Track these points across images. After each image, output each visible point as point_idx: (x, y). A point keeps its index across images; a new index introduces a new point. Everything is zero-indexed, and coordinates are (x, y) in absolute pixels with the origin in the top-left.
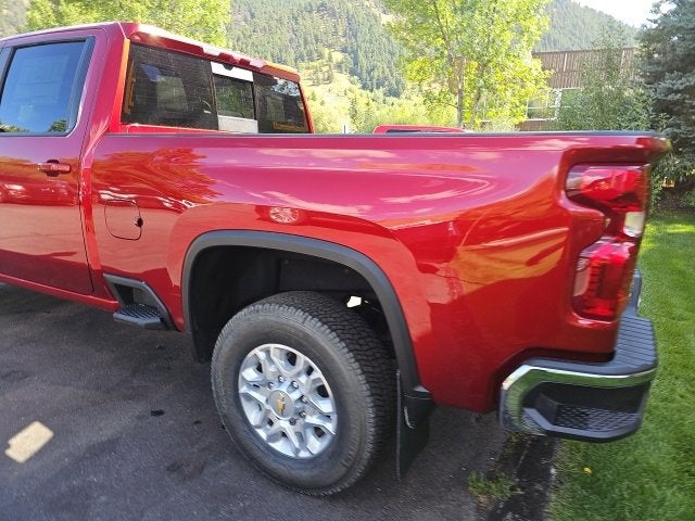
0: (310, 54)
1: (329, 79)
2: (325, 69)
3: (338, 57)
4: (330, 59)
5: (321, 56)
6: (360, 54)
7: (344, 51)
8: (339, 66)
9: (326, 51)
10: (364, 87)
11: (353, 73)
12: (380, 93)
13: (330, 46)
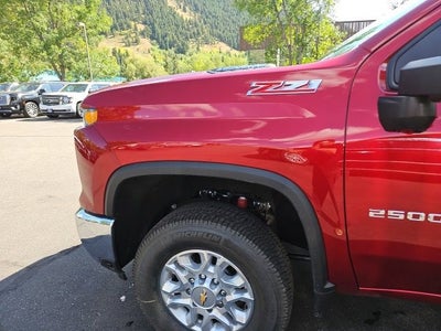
0: (121, 25)
1: (137, 42)
2: (133, 35)
3: (141, 27)
4: (136, 29)
5: (129, 27)
6: (156, 25)
7: (145, 23)
8: (142, 33)
9: (133, 23)
10: (161, 47)
11: (152, 38)
12: (172, 51)
13: (134, 20)
